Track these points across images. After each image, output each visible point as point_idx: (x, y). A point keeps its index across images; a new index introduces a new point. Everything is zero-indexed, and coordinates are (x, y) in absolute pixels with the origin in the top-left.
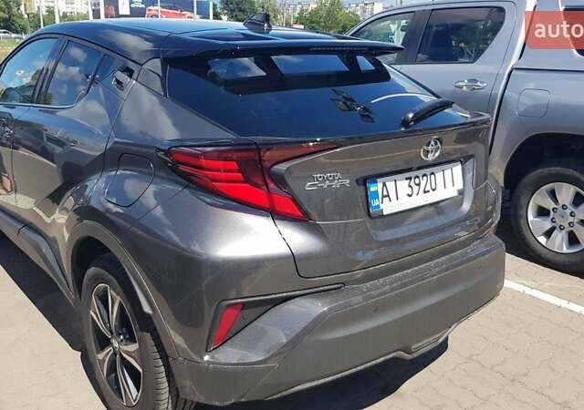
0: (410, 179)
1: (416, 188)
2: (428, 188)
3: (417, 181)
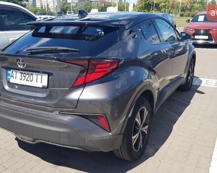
0: (22, 73)
1: (23, 78)
2: (29, 79)
3: (24, 75)
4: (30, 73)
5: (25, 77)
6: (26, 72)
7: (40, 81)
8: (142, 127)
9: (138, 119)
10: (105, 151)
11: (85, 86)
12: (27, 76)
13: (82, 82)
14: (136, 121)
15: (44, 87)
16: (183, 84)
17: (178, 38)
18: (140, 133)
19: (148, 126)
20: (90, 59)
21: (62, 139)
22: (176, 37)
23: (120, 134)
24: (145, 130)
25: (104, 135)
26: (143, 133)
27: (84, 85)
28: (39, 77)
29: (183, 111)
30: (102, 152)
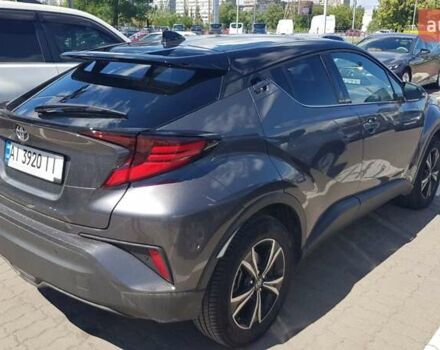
0: (26, 151)
1: (28, 160)
2: (35, 163)
3: (30, 155)
4: (38, 152)
5: (30, 158)
6: (33, 150)
7: (51, 168)
8: (264, 280)
9: (251, 263)
10: (159, 321)
11: (129, 187)
12: (33, 158)
13: (123, 179)
14: (243, 267)
15: (55, 182)
16: (404, 194)
17: (395, 95)
18: (255, 293)
19: (282, 278)
20: (139, 133)
21: (79, 287)
22: (391, 93)
23: (197, 290)
24: (274, 286)
25: (159, 290)
26: (265, 292)
27: (128, 184)
28: (51, 160)
29: (392, 253)
30: (154, 322)
